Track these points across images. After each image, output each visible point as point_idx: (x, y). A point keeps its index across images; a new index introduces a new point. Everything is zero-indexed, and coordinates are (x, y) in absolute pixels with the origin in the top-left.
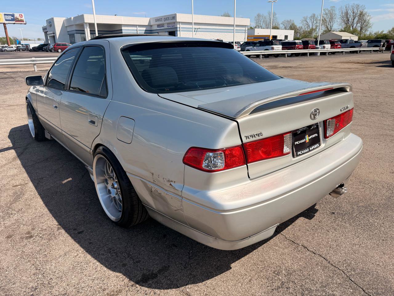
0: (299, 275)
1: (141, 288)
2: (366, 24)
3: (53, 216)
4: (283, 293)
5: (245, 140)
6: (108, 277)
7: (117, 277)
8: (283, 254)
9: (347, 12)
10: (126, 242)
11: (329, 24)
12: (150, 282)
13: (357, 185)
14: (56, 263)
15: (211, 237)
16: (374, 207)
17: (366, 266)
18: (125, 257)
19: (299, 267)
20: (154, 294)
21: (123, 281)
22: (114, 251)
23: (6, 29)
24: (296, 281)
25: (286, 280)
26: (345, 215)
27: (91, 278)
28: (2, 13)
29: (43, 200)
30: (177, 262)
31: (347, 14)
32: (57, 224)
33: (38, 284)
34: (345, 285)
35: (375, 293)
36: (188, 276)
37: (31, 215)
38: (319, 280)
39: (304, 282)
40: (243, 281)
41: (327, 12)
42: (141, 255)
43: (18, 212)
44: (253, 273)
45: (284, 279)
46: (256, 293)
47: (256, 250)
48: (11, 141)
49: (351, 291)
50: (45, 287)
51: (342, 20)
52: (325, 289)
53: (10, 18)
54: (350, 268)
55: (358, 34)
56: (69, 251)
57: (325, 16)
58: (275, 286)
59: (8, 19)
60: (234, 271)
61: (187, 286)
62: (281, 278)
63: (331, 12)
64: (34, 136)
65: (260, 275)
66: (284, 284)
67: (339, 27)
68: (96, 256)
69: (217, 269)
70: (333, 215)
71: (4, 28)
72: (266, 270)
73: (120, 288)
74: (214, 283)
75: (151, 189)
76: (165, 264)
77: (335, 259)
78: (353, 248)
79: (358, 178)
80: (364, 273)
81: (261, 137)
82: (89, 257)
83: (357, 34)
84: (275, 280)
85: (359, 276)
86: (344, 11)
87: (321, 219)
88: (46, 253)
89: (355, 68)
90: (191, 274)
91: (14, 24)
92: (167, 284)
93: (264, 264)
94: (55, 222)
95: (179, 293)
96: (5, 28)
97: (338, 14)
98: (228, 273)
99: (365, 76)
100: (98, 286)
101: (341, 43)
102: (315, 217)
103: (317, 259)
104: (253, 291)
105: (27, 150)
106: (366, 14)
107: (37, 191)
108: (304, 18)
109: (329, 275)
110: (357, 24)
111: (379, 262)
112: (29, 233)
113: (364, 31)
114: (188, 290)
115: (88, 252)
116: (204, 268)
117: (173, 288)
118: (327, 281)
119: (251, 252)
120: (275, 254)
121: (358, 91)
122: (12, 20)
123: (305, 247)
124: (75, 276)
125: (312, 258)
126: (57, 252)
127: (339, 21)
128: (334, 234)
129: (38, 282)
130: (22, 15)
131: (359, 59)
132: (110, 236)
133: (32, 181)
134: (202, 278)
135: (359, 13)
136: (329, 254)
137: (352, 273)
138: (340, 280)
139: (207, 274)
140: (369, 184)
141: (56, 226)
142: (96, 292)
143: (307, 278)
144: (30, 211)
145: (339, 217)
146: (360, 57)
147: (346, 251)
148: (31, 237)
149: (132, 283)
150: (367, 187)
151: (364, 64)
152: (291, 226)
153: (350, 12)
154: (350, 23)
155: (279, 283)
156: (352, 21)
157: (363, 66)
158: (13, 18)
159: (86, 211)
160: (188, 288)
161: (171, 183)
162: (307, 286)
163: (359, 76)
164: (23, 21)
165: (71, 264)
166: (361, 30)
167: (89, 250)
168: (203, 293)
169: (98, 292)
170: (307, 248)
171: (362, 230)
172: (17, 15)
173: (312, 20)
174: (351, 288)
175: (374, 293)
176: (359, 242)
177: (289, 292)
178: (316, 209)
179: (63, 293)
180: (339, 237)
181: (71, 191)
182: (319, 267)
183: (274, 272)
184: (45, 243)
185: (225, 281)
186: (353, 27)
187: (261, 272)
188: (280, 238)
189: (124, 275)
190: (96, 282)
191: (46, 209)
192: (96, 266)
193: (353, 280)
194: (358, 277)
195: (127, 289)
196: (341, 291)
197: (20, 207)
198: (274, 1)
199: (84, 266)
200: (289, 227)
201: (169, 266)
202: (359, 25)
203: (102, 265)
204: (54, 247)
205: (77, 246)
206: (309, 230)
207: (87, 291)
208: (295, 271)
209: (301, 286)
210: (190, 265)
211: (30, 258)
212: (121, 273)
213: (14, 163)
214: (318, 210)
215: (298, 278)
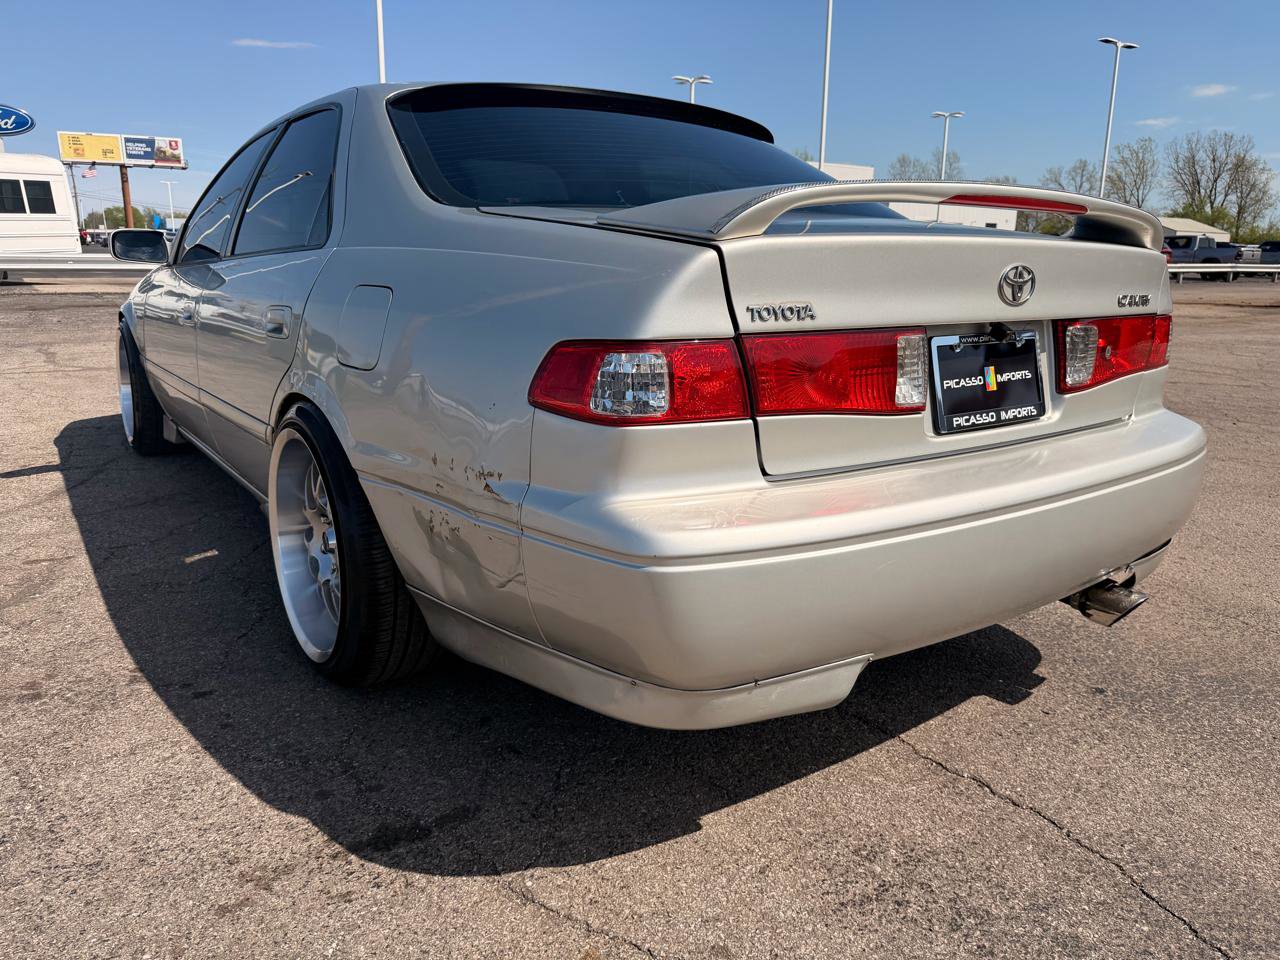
0: (948, 867)
1: (363, 865)
2: (1257, 196)
3: (126, 646)
4: (880, 917)
5: (747, 324)
6: (257, 825)
7: (289, 827)
8: (897, 797)
9: (1193, 157)
10: (349, 730)
11: (1132, 194)
12: (401, 850)
13: (1196, 617)
14: (92, 775)
15: (620, 679)
16: (1253, 682)
17: (1210, 855)
18: (332, 771)
19: (951, 841)
20: (406, 887)
21: (307, 840)
22: (301, 751)
23: (127, 181)
24: (935, 884)
25: (898, 880)
26: (1142, 698)
27: (198, 824)
28: (118, 136)
29: (107, 603)
30: (510, 799)
31: (1192, 161)
32: (132, 666)
33: (13, 828)
34: (1122, 909)
35: (1238, 943)
36: (538, 842)
37: (56, 640)
38: (1021, 888)
39: (966, 887)
40: (738, 869)
41: (1127, 154)
42: (391, 769)
43: (18, 628)
44: (779, 848)
45: (892, 875)
46: (778, 909)
47: (801, 781)
48: (59, 450)
49: (1146, 928)
50: (34, 839)
51: (1178, 181)
52: (1043, 915)
53: (141, 149)
54: (1146, 856)
55: (1232, 225)
56: (150, 743)
57: (1121, 169)
58: (855, 895)
59: (134, 152)
60: (708, 836)
61: (528, 873)
62: (879, 870)
63: (1140, 155)
64: (130, 439)
65: (803, 858)
66: (887, 890)
67: (1167, 204)
68: (233, 763)
69: (648, 825)
70: (1099, 697)
71: (122, 178)
72: (828, 843)
73: (289, 861)
74: (629, 869)
75: (431, 521)
76: (466, 799)
77: (1090, 825)
78: (1164, 796)
79: (1202, 598)
80: (1202, 875)
81: (808, 324)
82: (209, 763)
83: (1225, 226)
84: (857, 875)
85: (1179, 885)
86: (1184, 153)
87: (1052, 704)
88: (69, 744)
89: (1217, 318)
90: (551, 836)
91: (152, 167)
92: (460, 860)
93: (824, 825)
94: (129, 663)
95: (497, 889)
96: (124, 180)
97: (1162, 161)
98: (685, 843)
99: (1249, 337)
100: (214, 850)
101: (1171, 247)
102: (1032, 699)
103: (1026, 820)
104: (769, 903)
105: (101, 476)
106: (1254, 164)
107: (97, 577)
108: (1050, 171)
109: (1064, 873)
110: (1226, 196)
111: (1261, 844)
112: (32, 685)
113: (1249, 219)
114: (529, 884)
115: (212, 750)
116: (602, 821)
117: (479, 873)
118: (1056, 891)
119: (782, 784)
120: (868, 796)
121: (1219, 372)
122: (147, 156)
123: (982, 784)
124: (146, 816)
125: (1004, 817)
126: (108, 745)
127: (1165, 184)
128: (1095, 752)
129: (17, 824)
130: (176, 142)
131: (1231, 295)
132: (298, 712)
133: (89, 552)
134: (588, 851)
135: (1232, 160)
136: (1070, 808)
137: (1154, 872)
138: (1105, 891)
139: (607, 840)
140: (1241, 618)
141: (127, 672)
142: (202, 866)
143: (979, 878)
144: (55, 628)
145: (1120, 705)
146: (1233, 292)
147: (1138, 803)
148: (38, 696)
149: (337, 848)
150: (1232, 625)
151: (1246, 309)
152: (940, 718)
153: (1202, 156)
154: (1202, 191)
155: (870, 887)
156: (1210, 184)
157: (1245, 312)
158: (149, 150)
159: (239, 638)
160: (532, 876)
161: (490, 481)
162: (974, 902)
163: (1229, 337)
164: (179, 161)
165: (144, 780)
166: (1239, 213)
167: (213, 745)
168: (583, 897)
169: (208, 867)
170: (988, 787)
171: (1202, 744)
172: (162, 142)
173: (1078, 179)
174: (1146, 919)
175: (1233, 941)
176: (1188, 781)
177: (902, 916)
178: (1038, 676)
179: (89, 860)
180: (1114, 761)
181: (207, 583)
182: (1030, 848)
183: (856, 852)
184: (76, 716)
185: (669, 864)
186: (1212, 203)
187: (807, 848)
188: (896, 751)
189: (315, 824)
190: (213, 836)
191: (110, 627)
192: (226, 790)
193: (1155, 895)
194: (1174, 886)
195: (314, 864)
196: (1104, 926)
197: (29, 616)
198: (950, 115)
199: (185, 788)
200: (932, 722)
201: (478, 809)
202: (1233, 198)
203: (246, 791)
204: (102, 729)
205: (179, 731)
206: (1005, 734)
207: (172, 860)
208: (934, 853)
209: (950, 900)
210: (554, 807)
211: (14, 755)
212: (304, 816)
213: (49, 505)
214: (1044, 679)
215: (945, 875)
